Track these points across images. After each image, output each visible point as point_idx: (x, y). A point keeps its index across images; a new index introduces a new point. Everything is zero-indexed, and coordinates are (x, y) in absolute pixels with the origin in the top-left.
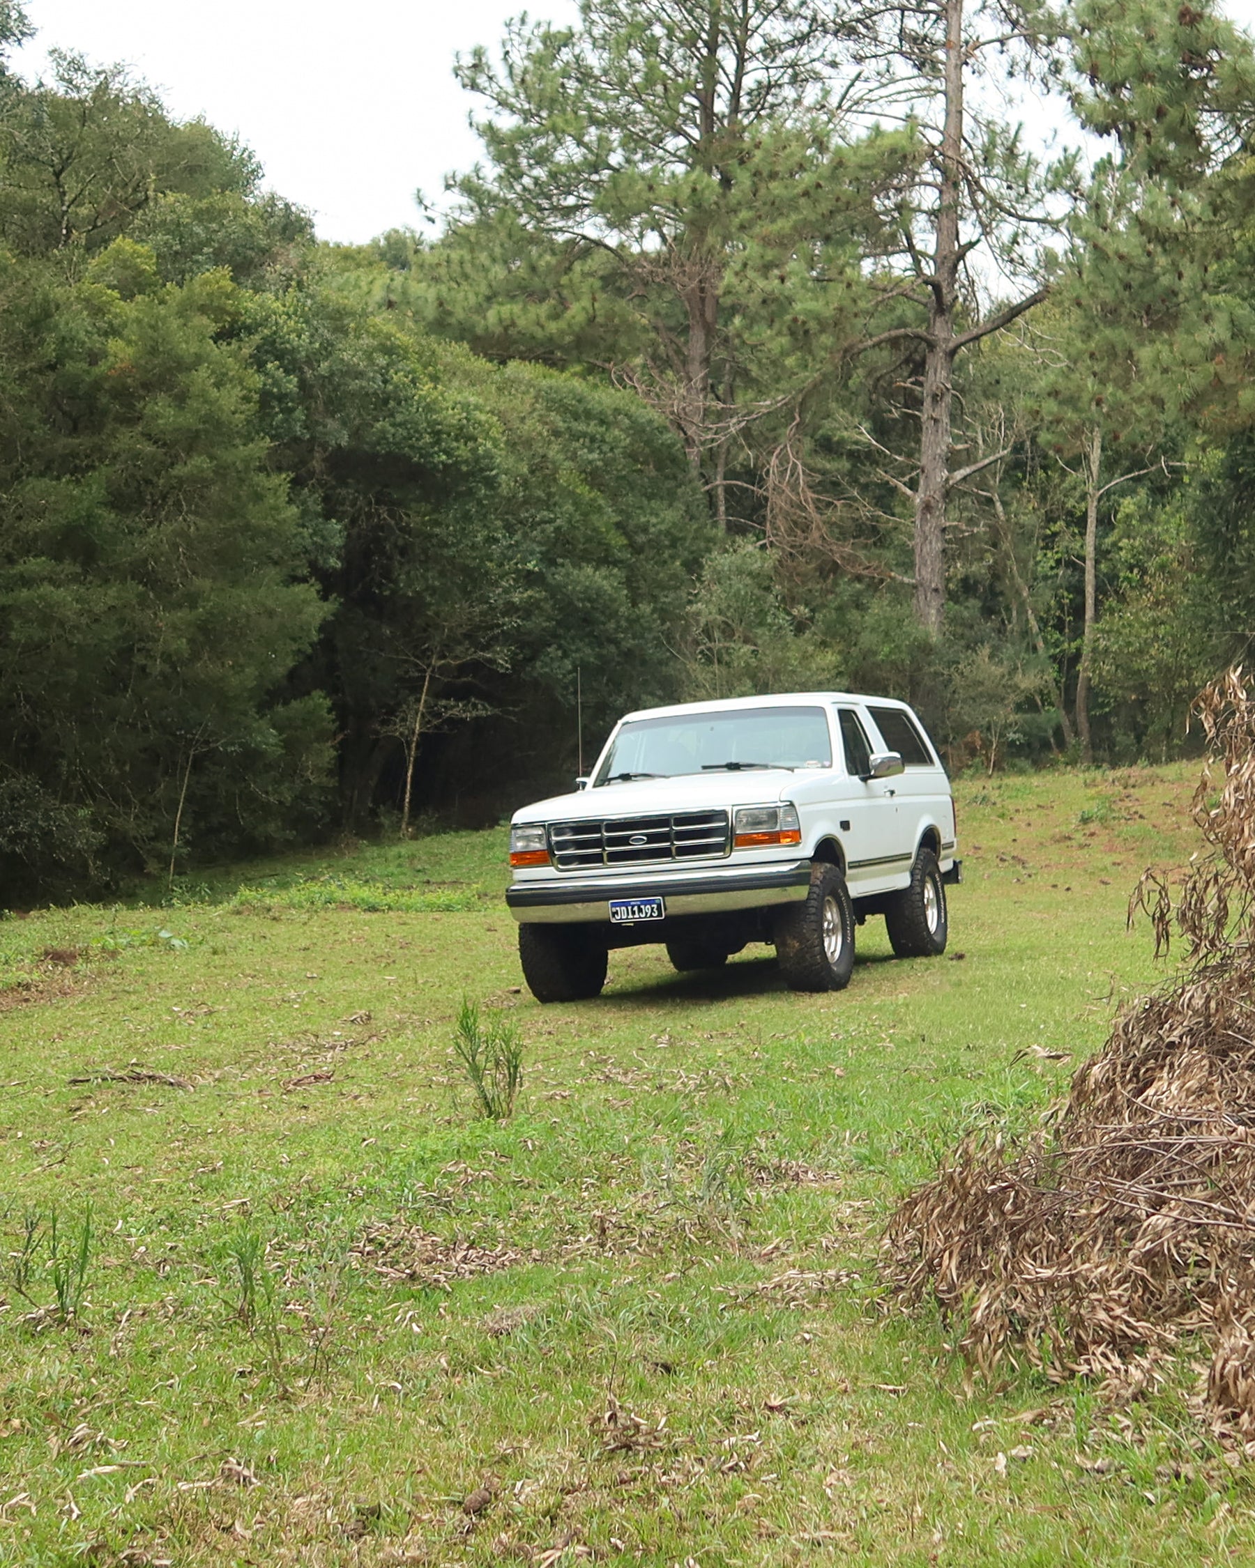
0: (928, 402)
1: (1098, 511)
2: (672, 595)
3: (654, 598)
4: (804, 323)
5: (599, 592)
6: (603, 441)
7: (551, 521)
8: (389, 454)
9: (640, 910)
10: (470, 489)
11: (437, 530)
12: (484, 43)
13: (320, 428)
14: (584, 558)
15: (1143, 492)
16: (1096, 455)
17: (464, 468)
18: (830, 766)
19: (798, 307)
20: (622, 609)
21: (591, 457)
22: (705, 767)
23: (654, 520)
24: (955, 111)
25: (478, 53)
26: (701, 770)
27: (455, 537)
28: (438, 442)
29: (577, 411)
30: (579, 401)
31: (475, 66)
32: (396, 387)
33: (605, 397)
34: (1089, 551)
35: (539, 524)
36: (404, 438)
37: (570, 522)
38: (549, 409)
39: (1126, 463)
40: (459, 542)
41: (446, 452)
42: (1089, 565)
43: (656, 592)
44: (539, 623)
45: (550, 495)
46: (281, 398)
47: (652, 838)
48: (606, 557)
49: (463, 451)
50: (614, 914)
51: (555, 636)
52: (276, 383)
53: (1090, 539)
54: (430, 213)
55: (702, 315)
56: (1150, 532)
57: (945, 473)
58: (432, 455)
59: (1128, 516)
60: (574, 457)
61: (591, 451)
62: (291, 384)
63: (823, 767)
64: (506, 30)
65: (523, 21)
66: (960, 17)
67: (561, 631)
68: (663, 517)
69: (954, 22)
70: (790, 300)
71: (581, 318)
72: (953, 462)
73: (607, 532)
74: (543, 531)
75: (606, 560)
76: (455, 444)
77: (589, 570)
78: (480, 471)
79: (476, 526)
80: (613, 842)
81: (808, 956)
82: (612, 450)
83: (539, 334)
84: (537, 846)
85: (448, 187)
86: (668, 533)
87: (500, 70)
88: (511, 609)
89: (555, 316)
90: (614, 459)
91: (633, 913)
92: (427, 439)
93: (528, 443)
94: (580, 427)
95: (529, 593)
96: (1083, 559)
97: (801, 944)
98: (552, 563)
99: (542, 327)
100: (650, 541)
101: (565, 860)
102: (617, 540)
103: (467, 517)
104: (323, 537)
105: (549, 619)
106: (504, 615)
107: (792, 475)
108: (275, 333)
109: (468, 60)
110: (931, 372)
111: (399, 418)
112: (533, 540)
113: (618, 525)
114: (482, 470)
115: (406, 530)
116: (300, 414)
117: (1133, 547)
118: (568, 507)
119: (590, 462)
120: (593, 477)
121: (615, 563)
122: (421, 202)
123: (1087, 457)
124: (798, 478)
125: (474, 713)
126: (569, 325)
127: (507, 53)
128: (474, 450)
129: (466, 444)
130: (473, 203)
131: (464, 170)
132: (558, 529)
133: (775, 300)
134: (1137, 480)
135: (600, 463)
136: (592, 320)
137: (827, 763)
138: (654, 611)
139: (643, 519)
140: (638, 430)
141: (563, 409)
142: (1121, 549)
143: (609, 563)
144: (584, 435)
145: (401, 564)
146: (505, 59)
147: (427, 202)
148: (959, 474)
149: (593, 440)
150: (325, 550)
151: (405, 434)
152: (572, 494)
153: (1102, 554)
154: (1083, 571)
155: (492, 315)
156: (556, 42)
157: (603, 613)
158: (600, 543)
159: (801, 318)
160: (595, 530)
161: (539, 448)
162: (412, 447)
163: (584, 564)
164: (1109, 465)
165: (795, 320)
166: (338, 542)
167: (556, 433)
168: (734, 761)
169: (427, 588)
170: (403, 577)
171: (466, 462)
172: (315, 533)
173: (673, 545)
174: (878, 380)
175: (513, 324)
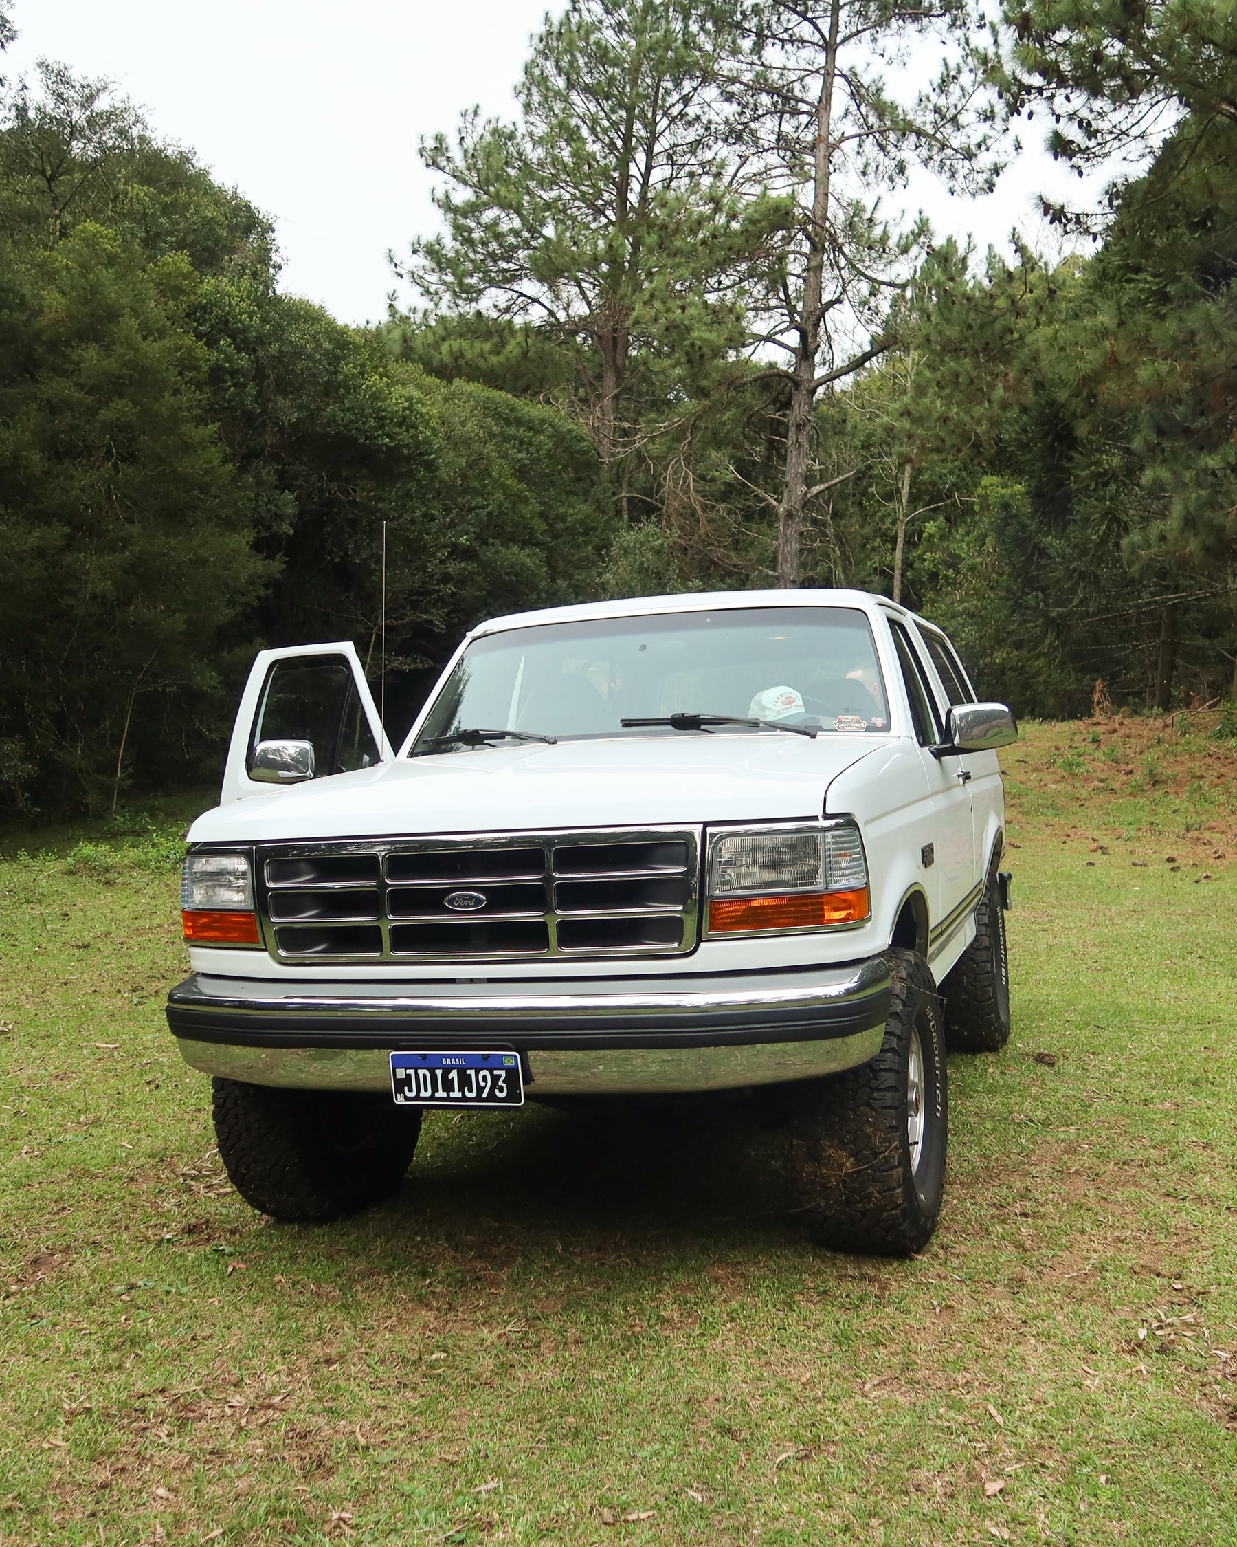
0: (792, 432)
1: (905, 533)
2: (584, 573)
3: (571, 577)
4: (700, 348)
5: (524, 568)
6: (530, 444)
7: (482, 508)
8: (337, 435)
9: (465, 1081)
10: (412, 471)
11: (381, 505)
12: (444, 132)
13: (271, 404)
14: (512, 539)
15: (941, 519)
16: (905, 491)
17: (405, 452)
18: (887, 728)
19: (695, 334)
20: (543, 583)
21: (520, 456)
22: (627, 723)
23: (571, 511)
24: (823, 194)
25: (439, 139)
26: (619, 728)
27: (397, 511)
28: (382, 426)
29: (511, 419)
30: (512, 411)
31: (436, 148)
32: (346, 377)
33: (533, 410)
34: (898, 563)
35: (474, 509)
36: (352, 421)
37: (500, 507)
38: (486, 416)
39: (927, 498)
40: (401, 516)
41: (389, 436)
42: (897, 573)
43: (571, 571)
44: (470, 592)
45: (484, 486)
46: (234, 373)
47: (499, 899)
48: (530, 539)
49: (404, 437)
50: (402, 1084)
51: (486, 605)
52: (228, 359)
53: (899, 554)
54: (399, 270)
55: (614, 361)
56: (947, 547)
57: (805, 489)
58: (376, 438)
59: (931, 536)
60: (505, 457)
61: (519, 452)
62: (244, 361)
63: (871, 728)
64: (462, 119)
65: (476, 113)
66: (829, 116)
67: (490, 600)
68: (579, 510)
69: (824, 120)
70: (689, 329)
71: (517, 352)
72: (809, 480)
73: (532, 518)
74: (477, 515)
75: (529, 542)
76: (397, 430)
77: (515, 549)
78: (420, 456)
79: (416, 503)
80: (404, 901)
81: (873, 1190)
82: (537, 452)
83: (482, 363)
84: (235, 898)
85: (415, 252)
86: (582, 523)
87: (456, 153)
88: (446, 578)
89: (497, 351)
90: (539, 460)
91: (448, 1086)
92: (372, 422)
93: (466, 442)
94: (512, 431)
95: (463, 565)
96: (893, 569)
97: (858, 1162)
98: (485, 543)
99: (485, 359)
100: (567, 529)
101: (293, 940)
102: (539, 526)
103: (408, 495)
104: (276, 506)
105: (480, 589)
106: (439, 582)
107: (684, 483)
108: (229, 313)
109: (430, 144)
110: (796, 407)
111: (347, 404)
112: (469, 523)
113: (542, 515)
114: (422, 454)
115: (354, 503)
116: (251, 389)
117: (935, 559)
118: (499, 495)
119: (519, 460)
120: (521, 473)
121: (537, 545)
122: (392, 260)
123: (898, 491)
124: (688, 486)
125: (413, 666)
126: (507, 359)
127: (462, 138)
128: (415, 437)
129: (407, 431)
130: (433, 265)
131: (428, 237)
132: (490, 514)
133: (677, 327)
134: (935, 510)
135: (527, 462)
136: (525, 354)
137: (879, 722)
138: (569, 586)
139: (561, 510)
140: (560, 438)
141: (497, 416)
142: (925, 560)
143: (532, 544)
144: (515, 438)
145: (350, 535)
146: (461, 143)
147: (397, 261)
148: (815, 490)
149: (521, 442)
150: (278, 517)
151: (353, 417)
152: (503, 486)
153: (907, 565)
154: (892, 577)
155: (445, 348)
156: (503, 137)
157: (527, 586)
158: (525, 528)
159: (698, 343)
160: (522, 517)
161: (476, 447)
162: (358, 429)
163: (511, 544)
164: (913, 499)
165: (693, 345)
166: (291, 510)
167: (492, 436)
168: (690, 711)
169: (372, 556)
170: (351, 546)
171: (407, 446)
172: (269, 502)
173: (586, 533)
174: (751, 416)
175: (462, 356)
